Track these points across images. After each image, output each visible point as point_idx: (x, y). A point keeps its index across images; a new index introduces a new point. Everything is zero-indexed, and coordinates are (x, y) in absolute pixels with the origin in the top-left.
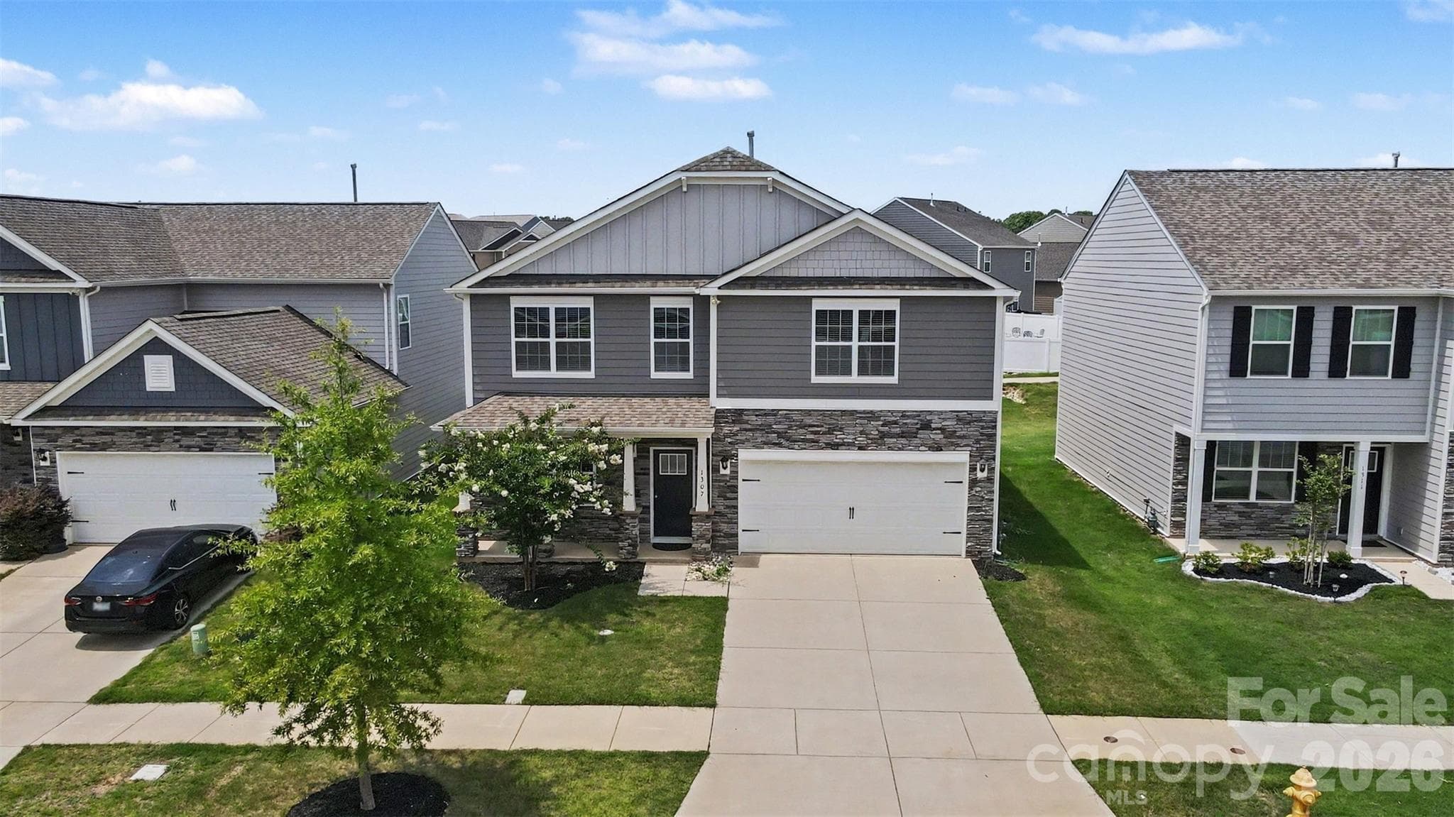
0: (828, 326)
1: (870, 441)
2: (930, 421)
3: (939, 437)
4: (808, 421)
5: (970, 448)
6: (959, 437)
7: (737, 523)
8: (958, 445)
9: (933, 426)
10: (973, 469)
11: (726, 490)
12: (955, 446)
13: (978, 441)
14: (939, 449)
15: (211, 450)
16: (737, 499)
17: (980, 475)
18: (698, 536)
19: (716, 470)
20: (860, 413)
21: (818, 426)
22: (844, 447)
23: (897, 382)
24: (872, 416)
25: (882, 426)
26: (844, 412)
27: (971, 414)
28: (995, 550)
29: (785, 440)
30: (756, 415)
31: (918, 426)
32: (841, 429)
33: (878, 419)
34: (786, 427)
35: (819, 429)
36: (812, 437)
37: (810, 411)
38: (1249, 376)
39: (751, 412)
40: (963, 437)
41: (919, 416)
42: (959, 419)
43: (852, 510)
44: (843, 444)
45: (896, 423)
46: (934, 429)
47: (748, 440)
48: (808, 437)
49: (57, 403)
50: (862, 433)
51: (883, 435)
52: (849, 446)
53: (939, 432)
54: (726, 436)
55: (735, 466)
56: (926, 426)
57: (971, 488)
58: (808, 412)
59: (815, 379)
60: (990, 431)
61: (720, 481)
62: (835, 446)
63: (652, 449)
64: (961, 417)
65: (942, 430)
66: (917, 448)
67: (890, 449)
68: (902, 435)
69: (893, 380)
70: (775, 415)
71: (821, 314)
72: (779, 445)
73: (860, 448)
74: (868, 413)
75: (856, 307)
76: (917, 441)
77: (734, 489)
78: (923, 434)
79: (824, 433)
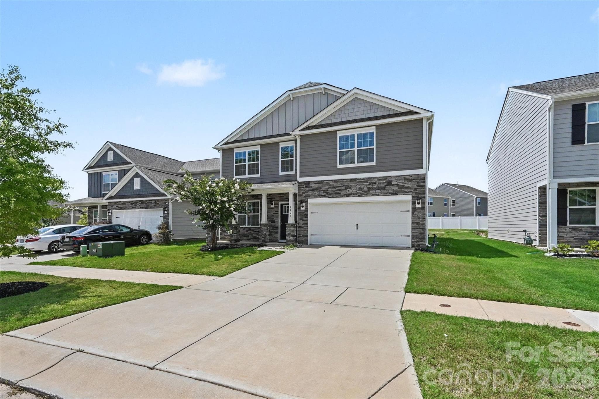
0: (344, 142)
1: (363, 192)
2: (391, 181)
3: (396, 188)
4: (336, 185)
5: (412, 193)
6: (406, 188)
7: (307, 231)
8: (406, 192)
9: (393, 183)
10: (413, 203)
11: (303, 216)
12: (405, 193)
13: (415, 189)
14: (396, 194)
15: (148, 208)
16: (307, 220)
17: (417, 206)
18: (288, 234)
19: (299, 208)
20: (359, 180)
21: (340, 187)
22: (352, 196)
23: (375, 164)
24: (364, 180)
25: (369, 185)
26: (351, 180)
27: (412, 176)
28: (427, 244)
29: (326, 194)
30: (315, 184)
31: (386, 184)
32: (350, 188)
33: (367, 182)
34: (327, 188)
35: (341, 188)
36: (338, 192)
37: (337, 180)
38: (586, 143)
39: (313, 183)
40: (408, 188)
41: (386, 179)
42: (405, 179)
43: (357, 225)
44: (351, 194)
45: (375, 183)
46: (394, 185)
47: (311, 195)
48: (336, 192)
49: (114, 195)
50: (360, 188)
51: (369, 189)
52: (355, 195)
53: (396, 186)
54: (303, 193)
55: (307, 206)
56: (389, 183)
57: (413, 213)
58: (336, 181)
59: (339, 166)
60: (422, 184)
61: (301, 213)
62: (348, 195)
63: (280, 203)
64: (407, 179)
65: (397, 185)
66: (386, 194)
67: (373, 195)
68: (379, 189)
69: (374, 163)
70: (322, 183)
71: (341, 138)
72: (324, 196)
73: (359, 196)
74: (362, 179)
75: (356, 133)
76: (385, 191)
77: (306, 216)
78: (388, 187)
79: (343, 190)
